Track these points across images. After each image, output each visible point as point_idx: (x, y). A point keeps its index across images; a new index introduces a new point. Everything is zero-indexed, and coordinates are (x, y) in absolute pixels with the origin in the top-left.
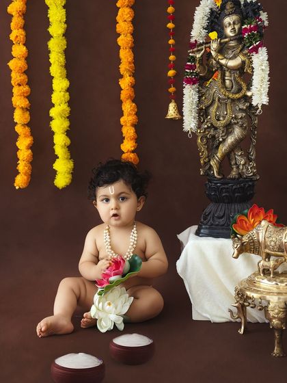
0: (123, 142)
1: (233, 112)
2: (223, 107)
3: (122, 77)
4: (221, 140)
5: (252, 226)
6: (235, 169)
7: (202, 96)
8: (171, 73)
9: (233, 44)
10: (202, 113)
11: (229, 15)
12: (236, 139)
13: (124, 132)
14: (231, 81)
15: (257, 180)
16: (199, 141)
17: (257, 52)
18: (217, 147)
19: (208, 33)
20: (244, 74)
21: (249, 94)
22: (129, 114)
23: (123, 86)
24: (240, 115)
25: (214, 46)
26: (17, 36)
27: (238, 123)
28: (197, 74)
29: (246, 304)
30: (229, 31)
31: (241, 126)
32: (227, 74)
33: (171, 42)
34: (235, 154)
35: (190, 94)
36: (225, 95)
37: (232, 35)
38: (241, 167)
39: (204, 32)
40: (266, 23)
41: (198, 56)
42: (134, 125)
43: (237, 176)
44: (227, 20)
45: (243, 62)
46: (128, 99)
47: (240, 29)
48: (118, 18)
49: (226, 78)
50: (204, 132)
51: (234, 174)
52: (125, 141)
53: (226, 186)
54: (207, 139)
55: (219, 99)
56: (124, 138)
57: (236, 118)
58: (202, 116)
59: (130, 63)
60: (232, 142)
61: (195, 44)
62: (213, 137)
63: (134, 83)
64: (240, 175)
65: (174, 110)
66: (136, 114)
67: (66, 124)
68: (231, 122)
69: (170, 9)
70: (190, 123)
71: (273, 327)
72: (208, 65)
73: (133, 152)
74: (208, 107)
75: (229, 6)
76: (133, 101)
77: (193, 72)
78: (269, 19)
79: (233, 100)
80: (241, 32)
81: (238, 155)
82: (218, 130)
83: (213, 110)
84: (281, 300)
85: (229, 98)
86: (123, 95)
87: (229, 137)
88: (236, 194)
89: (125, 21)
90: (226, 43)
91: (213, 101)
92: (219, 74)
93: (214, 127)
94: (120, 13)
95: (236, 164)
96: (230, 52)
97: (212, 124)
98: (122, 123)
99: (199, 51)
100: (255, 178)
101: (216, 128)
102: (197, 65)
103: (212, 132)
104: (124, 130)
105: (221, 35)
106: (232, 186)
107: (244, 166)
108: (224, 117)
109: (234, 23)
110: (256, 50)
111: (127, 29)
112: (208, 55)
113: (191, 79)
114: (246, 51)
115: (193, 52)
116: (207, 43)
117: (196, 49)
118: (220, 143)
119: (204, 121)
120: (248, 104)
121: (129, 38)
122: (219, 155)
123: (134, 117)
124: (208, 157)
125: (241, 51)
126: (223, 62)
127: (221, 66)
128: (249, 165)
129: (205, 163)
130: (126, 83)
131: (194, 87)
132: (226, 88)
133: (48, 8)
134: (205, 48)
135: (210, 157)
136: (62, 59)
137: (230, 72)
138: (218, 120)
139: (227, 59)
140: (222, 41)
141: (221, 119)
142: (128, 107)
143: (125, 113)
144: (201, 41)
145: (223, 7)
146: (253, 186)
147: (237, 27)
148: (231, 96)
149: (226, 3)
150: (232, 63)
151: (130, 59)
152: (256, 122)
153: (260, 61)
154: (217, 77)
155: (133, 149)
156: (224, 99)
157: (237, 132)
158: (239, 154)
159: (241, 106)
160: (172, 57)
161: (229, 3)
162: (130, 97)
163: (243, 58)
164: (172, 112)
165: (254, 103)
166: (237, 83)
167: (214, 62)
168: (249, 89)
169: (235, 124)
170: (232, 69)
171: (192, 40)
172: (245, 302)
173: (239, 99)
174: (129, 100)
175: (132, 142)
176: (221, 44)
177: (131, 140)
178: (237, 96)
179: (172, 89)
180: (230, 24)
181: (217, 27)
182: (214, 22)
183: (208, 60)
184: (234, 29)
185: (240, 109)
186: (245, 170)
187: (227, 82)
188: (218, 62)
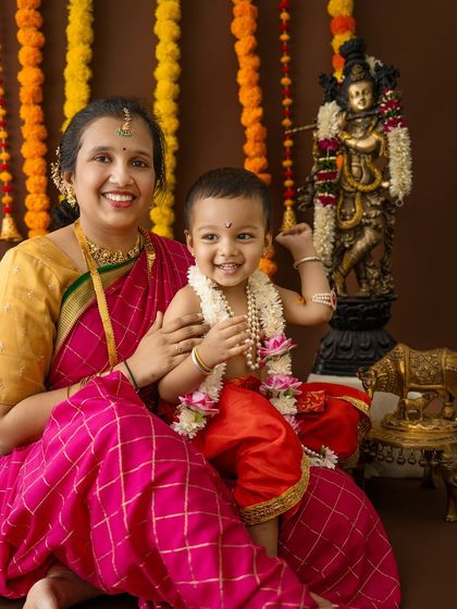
1: (364, 208)
2: (350, 203)
4: (347, 246)
6: (364, 285)
12: (367, 245)
14: (360, 168)
15: (394, 299)
21: (385, 184)
24: (373, 213)
27: (370, 223)
30: (356, 103)
31: (375, 228)
32: (355, 158)
34: (365, 265)
36: (352, 187)
37: (361, 107)
38: (373, 282)
43: (368, 294)
45: (378, 143)
47: (371, 100)
49: (353, 164)
51: (364, 291)
53: (354, 308)
55: (345, 191)
57: (367, 217)
60: (362, 250)
64: (372, 292)
68: (361, 222)
75: (356, 70)
79: (364, 194)
81: (369, 267)
82: (344, 233)
85: (357, 191)
87: (359, 242)
88: (368, 318)
92: (344, 159)
95: (366, 278)
96: (359, 130)
100: (392, 296)
101: (340, 231)
105: (346, 108)
106: (362, 307)
107: (377, 281)
109: (363, 93)
114: (381, 128)
118: (346, 250)
120: (382, 199)
122: (345, 265)
125: (375, 128)
127: (348, 148)
128: (384, 279)
132: (354, 177)
137: (359, 157)
138: (344, 220)
139: (356, 138)
141: (348, 218)
145: (347, 72)
146: (389, 307)
147: (368, 97)
148: (360, 187)
149: (351, 66)
150: (362, 144)
152: (393, 222)
156: (351, 192)
157: (369, 235)
158: (371, 264)
159: (373, 202)
161: (356, 66)
166: (369, 171)
169: (367, 225)
170: (362, 152)
173: (371, 193)
178: (370, 187)
180: (357, 93)
184: (363, 100)
185: (372, 206)
186: (378, 286)
187: (355, 170)
188: (344, 144)
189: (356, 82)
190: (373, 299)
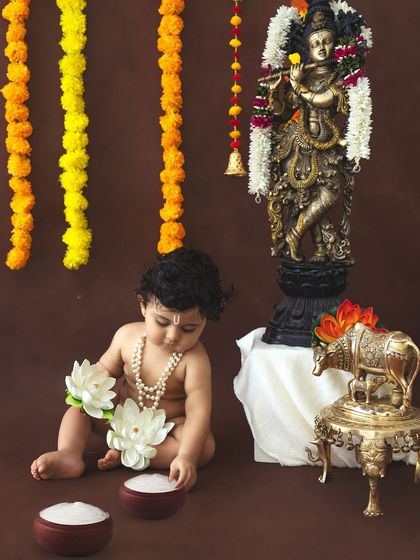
0: (163, 207)
1: (320, 168)
2: (306, 161)
3: (164, 113)
4: (301, 207)
5: (342, 330)
6: (320, 249)
7: (276, 145)
8: (234, 110)
9: (321, 71)
10: (276, 168)
11: (317, 30)
12: (322, 207)
13: (164, 193)
14: (317, 123)
15: (351, 265)
16: (271, 208)
17: (355, 85)
18: (296, 218)
19: (287, 55)
20: (337, 115)
21: (343, 143)
22: (174, 167)
23: (164, 127)
24: (329, 173)
25: (295, 73)
26: (15, 52)
27: (326, 184)
28: (270, 113)
29: (330, 440)
30: (316, 54)
31: (331, 189)
32: (313, 113)
33: (235, 66)
34: (321, 228)
35: (259, 140)
36: (308, 144)
37: (320, 58)
38: (329, 246)
39: (281, 53)
40: (369, 44)
41: (272, 87)
42: (179, 183)
43: (323, 259)
44: (315, 38)
45: (336, 98)
46: (172, 145)
47: (332, 50)
48: (160, 30)
49: (311, 119)
50: (278, 195)
51: (319, 255)
52: (166, 205)
53: (307, 273)
54: (283, 206)
55: (300, 148)
56: (165, 201)
57: (323, 176)
58: (276, 172)
59: (176, 94)
60: (317, 211)
61: (269, 70)
62: (291, 203)
63: (181, 123)
64: (327, 258)
65: (236, 163)
66: (183, 167)
67: (83, 178)
68: (316, 182)
69: (235, 20)
70: (258, 183)
71: (367, 474)
72: (285, 100)
73: (177, 221)
74: (284, 161)
75: (317, 17)
76: (179, 149)
77: (264, 110)
78: (374, 38)
79: (320, 152)
80: (334, 54)
81: (325, 230)
82: (298, 194)
83: (291, 164)
84: (379, 437)
85: (314, 148)
86: (166, 140)
87: (314, 203)
88: (322, 285)
89: (170, 34)
90: (313, 69)
91: (292, 152)
92: (300, 114)
93: (292, 188)
94: (163, 23)
95: (322, 242)
96: (317, 83)
97: (289, 184)
98: (162, 179)
99: (273, 80)
100: (348, 262)
101: (295, 191)
102: (271, 100)
103: (289, 196)
104: (166, 190)
105: (306, 58)
106: (316, 273)
107: (333, 245)
108: (307, 175)
109: (324, 42)
110: (353, 81)
111: (173, 45)
112: (286, 86)
113: (262, 119)
114: (340, 82)
115: (264, 82)
116: (285, 69)
117: (269, 77)
118: (301, 211)
119: (278, 180)
120: (340, 158)
121: (176, 58)
122: (299, 228)
123: (181, 171)
124: (283, 231)
125: (333, 82)
126: (307, 96)
127: (305, 101)
128: (341, 244)
129: (278, 239)
130: (169, 122)
131: (265, 130)
132: (311, 133)
133: (61, 13)
134: (283, 76)
135: (285, 231)
136: (79, 86)
137: (317, 111)
138: (299, 179)
139: (312, 92)
140: (307, 67)
141: (303, 177)
142: (172, 157)
143: (168, 165)
144: (277, 67)
145: (309, 19)
146: (346, 273)
147: (327, 48)
148: (317, 145)
149: (313, 13)
150: (319, 99)
151: (177, 88)
152: (352, 183)
153: (360, 97)
154: (298, 117)
155: (177, 216)
156: (308, 150)
157: (325, 196)
158: (327, 227)
159: (331, 161)
160: (236, 88)
161: (318, 13)
162: (175, 142)
163: (335, 92)
164: (234, 165)
165: (350, 156)
166: (327, 127)
167: (295, 96)
168: (343, 136)
169: (322, 184)
170: (319, 107)
171: (265, 65)
172: (328, 437)
173: (328, 151)
174: (174, 147)
175: (176, 206)
176: (304, 71)
177: (175, 203)
178: (326, 145)
179: (235, 134)
180: (318, 43)
181: (299, 46)
182: (296, 39)
183: (285, 93)
184: (324, 50)
185: (329, 164)
186: (334, 251)
187: (313, 125)
188: (300, 97)
189: (316, 30)
190: (328, 264)
